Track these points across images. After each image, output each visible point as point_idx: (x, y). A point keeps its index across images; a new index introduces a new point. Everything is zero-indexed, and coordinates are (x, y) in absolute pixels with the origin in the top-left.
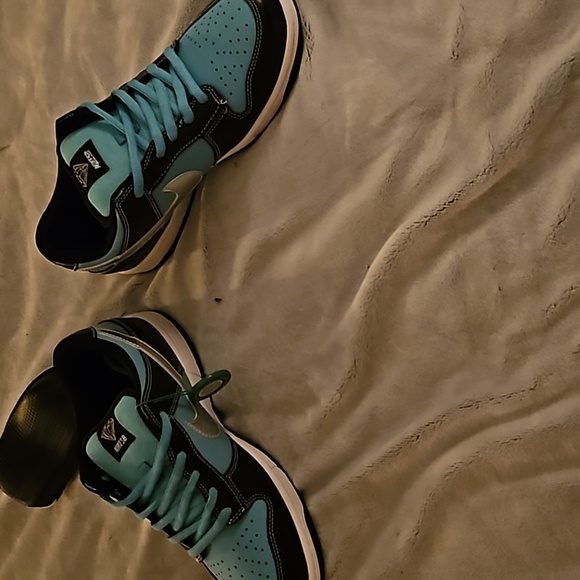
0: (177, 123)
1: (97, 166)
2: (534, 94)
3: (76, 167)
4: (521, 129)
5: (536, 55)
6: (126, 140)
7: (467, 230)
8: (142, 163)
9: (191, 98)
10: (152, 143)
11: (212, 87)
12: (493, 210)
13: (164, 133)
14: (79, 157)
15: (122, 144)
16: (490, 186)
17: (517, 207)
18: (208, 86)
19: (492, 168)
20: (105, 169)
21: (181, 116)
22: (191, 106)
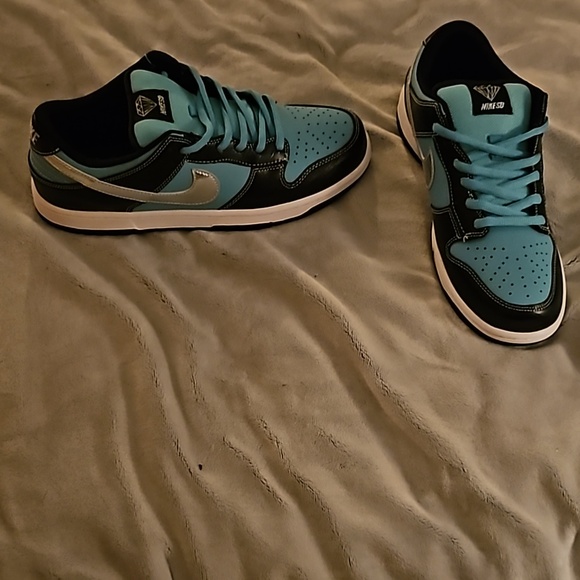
0: (473, 192)
1: (484, 107)
2: (441, 436)
3: (497, 89)
4: (416, 421)
5: (473, 441)
6: (489, 142)
7: (336, 365)
8: (458, 144)
9: (485, 214)
10: (469, 162)
11: (483, 236)
12: (351, 389)
13: (472, 176)
14: (503, 96)
15: (488, 138)
16: (372, 389)
17: (350, 408)
18: (486, 234)
19: (387, 393)
20: (477, 111)
21: (476, 198)
22: (479, 211)
